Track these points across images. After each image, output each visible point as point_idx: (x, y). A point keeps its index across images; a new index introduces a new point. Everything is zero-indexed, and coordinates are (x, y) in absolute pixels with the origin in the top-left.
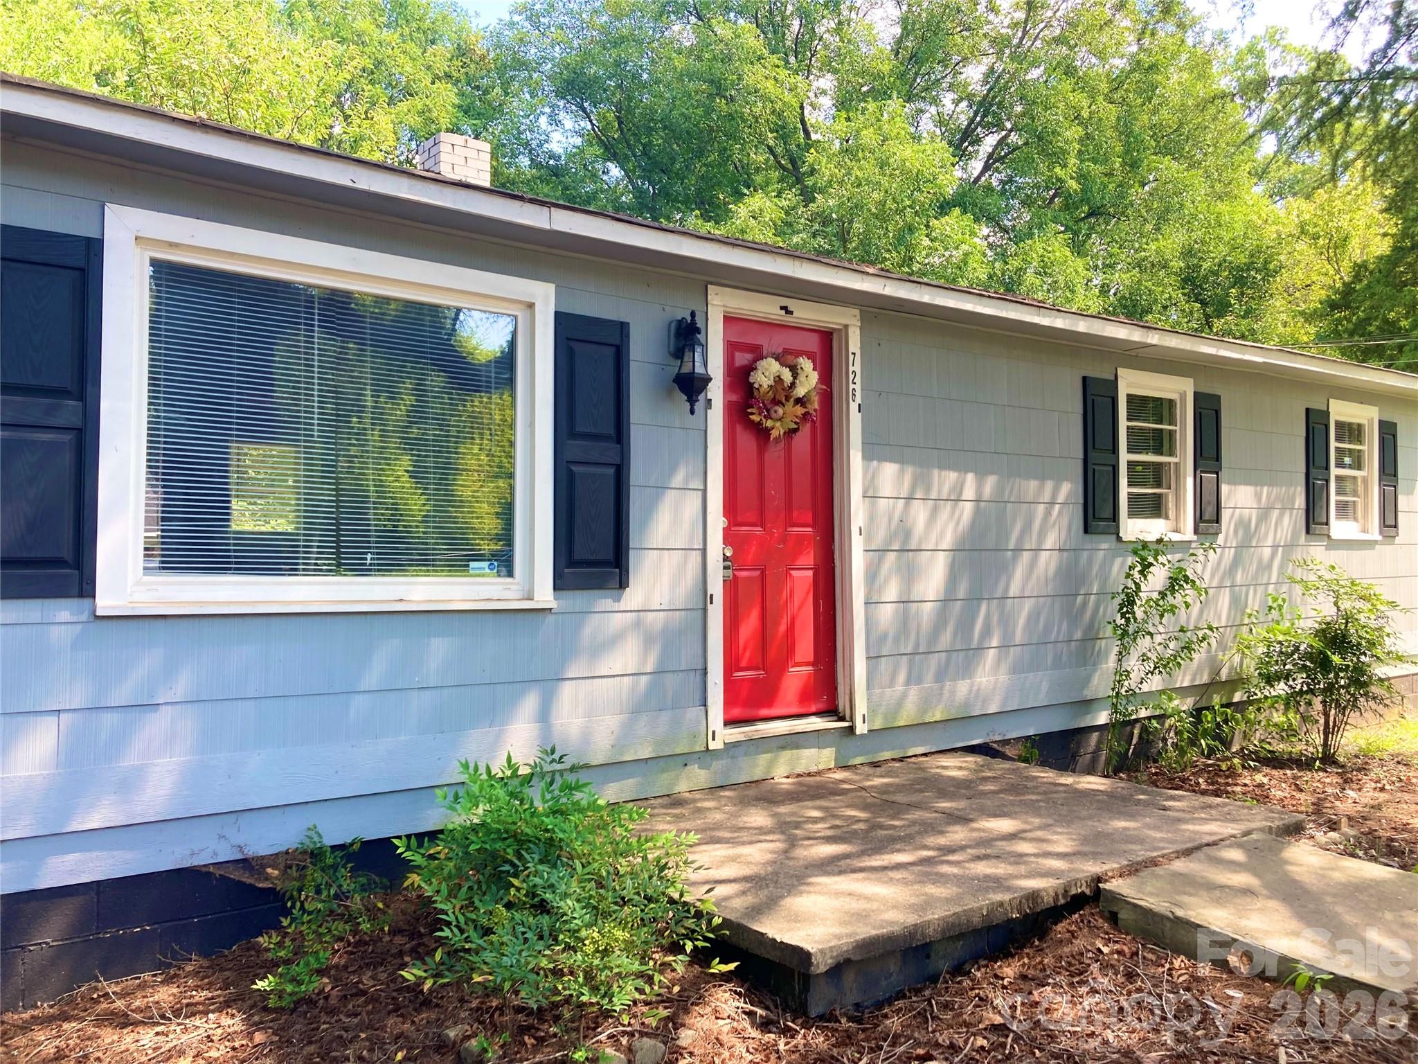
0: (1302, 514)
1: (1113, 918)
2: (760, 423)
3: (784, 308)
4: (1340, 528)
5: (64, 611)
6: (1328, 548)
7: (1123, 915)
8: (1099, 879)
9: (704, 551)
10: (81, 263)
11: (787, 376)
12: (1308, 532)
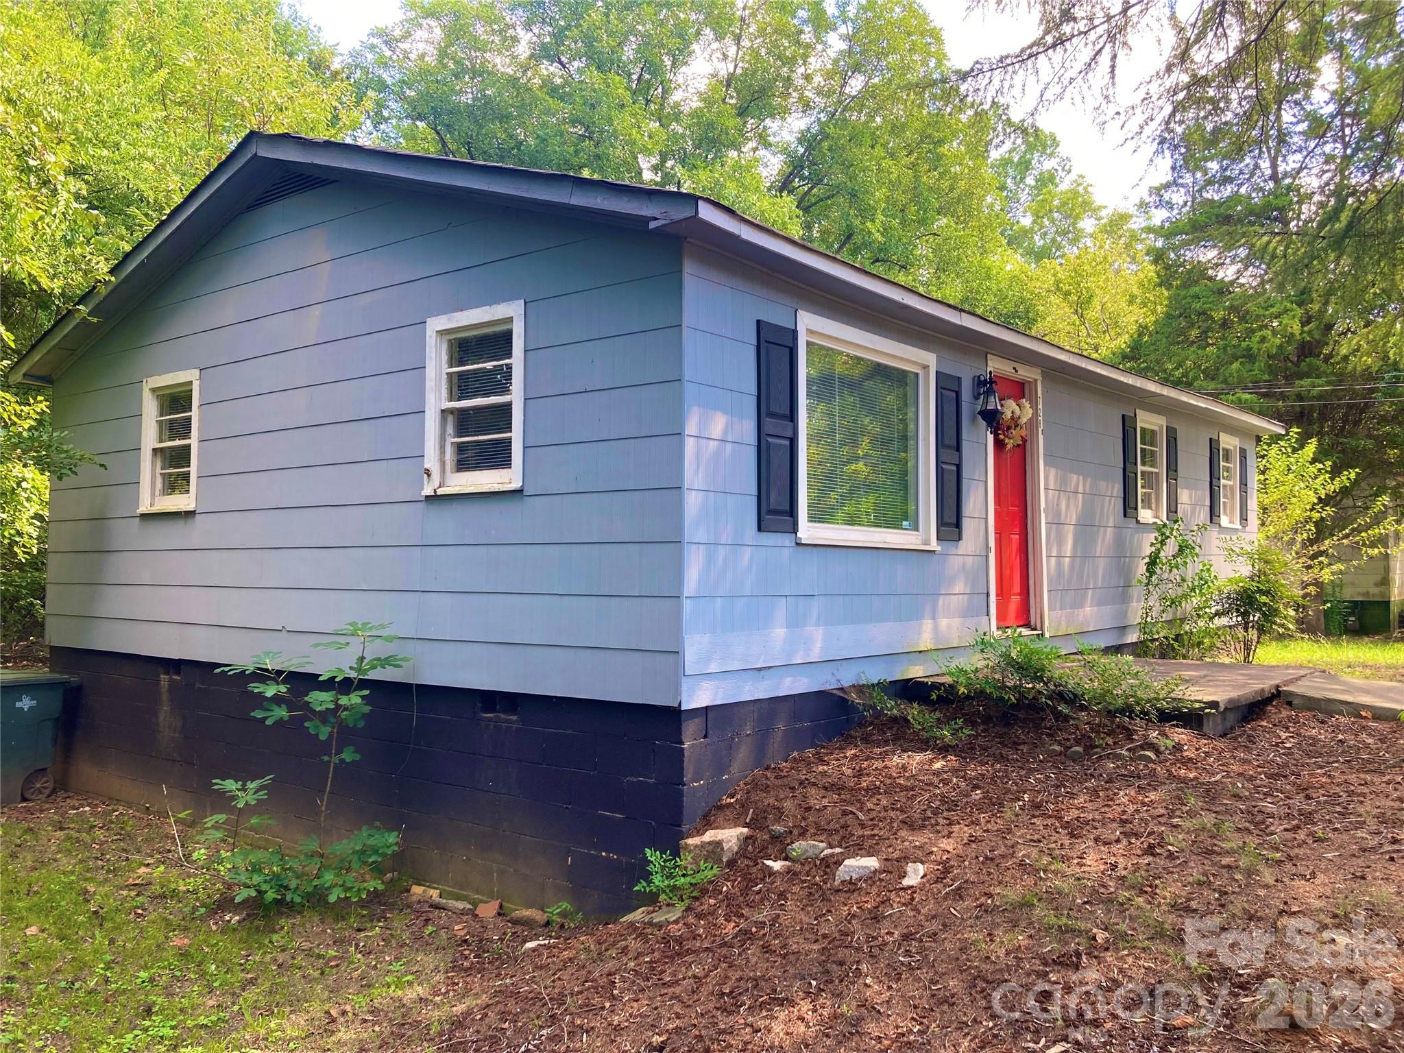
0: (1208, 508)
1: (1290, 704)
2: (1003, 440)
3: (1014, 368)
4: (1224, 521)
5: (786, 540)
6: (1219, 533)
7: (1295, 702)
8: (1278, 686)
9: (986, 519)
10: (791, 345)
11: (1018, 411)
12: (1211, 522)
